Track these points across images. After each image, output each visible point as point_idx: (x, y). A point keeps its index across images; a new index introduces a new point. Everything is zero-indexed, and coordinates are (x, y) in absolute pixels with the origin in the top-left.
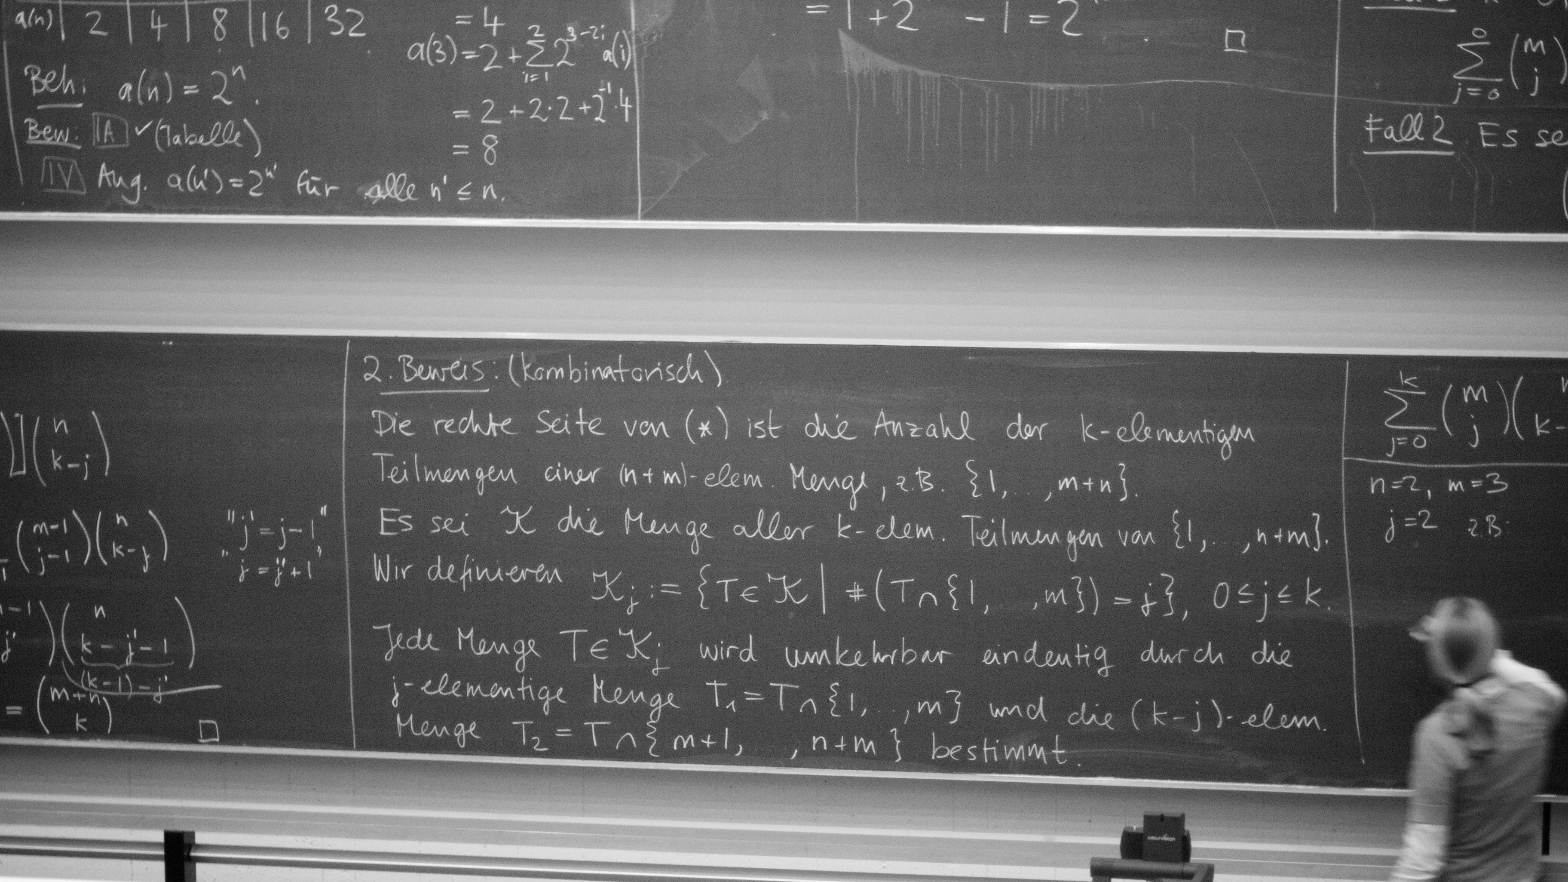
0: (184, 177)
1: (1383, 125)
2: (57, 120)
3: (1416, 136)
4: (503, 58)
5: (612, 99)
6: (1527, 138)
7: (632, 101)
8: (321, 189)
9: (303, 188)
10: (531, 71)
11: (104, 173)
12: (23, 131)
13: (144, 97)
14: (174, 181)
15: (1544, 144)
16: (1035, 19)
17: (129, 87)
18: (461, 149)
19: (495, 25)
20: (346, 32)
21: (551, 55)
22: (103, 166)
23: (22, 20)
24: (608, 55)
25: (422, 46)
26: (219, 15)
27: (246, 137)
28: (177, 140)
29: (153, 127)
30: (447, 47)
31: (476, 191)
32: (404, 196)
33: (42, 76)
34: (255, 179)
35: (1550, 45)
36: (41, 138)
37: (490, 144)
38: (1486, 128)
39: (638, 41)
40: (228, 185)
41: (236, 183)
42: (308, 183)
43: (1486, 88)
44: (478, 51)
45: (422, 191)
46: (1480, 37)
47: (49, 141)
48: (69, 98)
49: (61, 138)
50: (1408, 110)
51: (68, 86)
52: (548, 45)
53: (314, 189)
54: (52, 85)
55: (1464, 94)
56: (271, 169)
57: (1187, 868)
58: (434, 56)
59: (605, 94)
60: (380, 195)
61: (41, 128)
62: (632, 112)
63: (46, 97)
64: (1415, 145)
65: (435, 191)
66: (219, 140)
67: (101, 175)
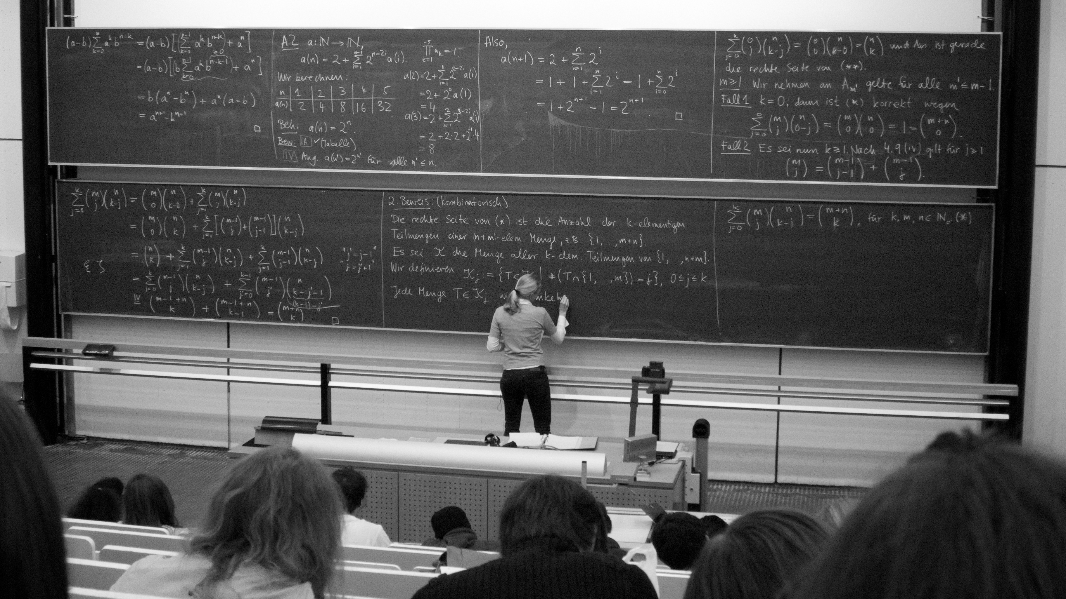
0: (330, 157)
1: (728, 144)
2: (289, 138)
3: (738, 148)
4: (437, 119)
5: (473, 133)
6: (775, 148)
7: (479, 134)
8: (376, 162)
9: (370, 161)
10: (445, 123)
11: (304, 155)
12: (277, 141)
13: (317, 131)
14: (327, 158)
15: (780, 151)
16: (613, 108)
17: (312, 127)
18: (422, 149)
19: (434, 108)
20: (385, 110)
21: (452, 118)
22: (303, 153)
23: (278, 105)
24: (471, 119)
25: (410, 115)
26: (343, 104)
27: (351, 144)
28: (328, 145)
29: (320, 141)
30: (418, 115)
31: (427, 163)
32: (403, 164)
33: (284, 123)
34: (354, 158)
35: (782, 118)
36: (283, 144)
37: (432, 148)
38: (762, 146)
39: (481, 113)
40: (345, 159)
41: (348, 159)
42: (371, 159)
43: (761, 132)
44: (428, 117)
45: (409, 163)
46: (759, 116)
47: (286, 145)
48: (293, 130)
49: (290, 144)
50: (735, 140)
51: (292, 127)
52: (451, 115)
53: (373, 162)
54: (287, 126)
55: (754, 135)
56: (359, 155)
57: (664, 380)
58: (414, 118)
59: (470, 131)
60: (395, 164)
61: (283, 141)
62: (479, 137)
63: (286, 130)
64: (738, 151)
65: (413, 162)
66: (342, 145)
67: (303, 156)
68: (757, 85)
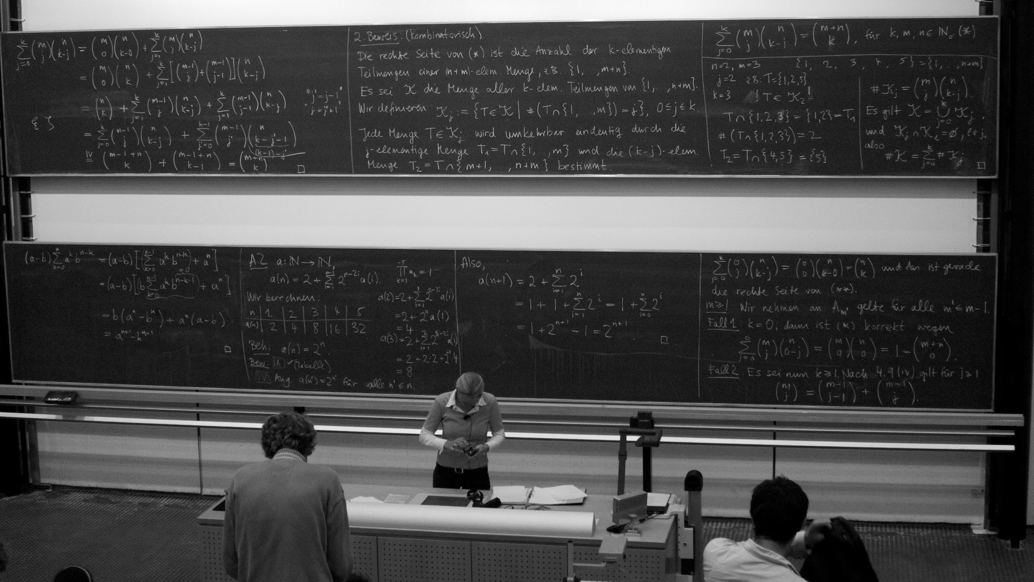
0: (304, 379)
1: (716, 368)
2: (261, 359)
3: (726, 372)
4: (413, 341)
5: (451, 356)
6: (764, 373)
7: (458, 357)
8: (352, 384)
9: (346, 383)
10: (423, 346)
11: (277, 377)
12: (249, 362)
13: (290, 352)
14: (301, 380)
15: (769, 375)
16: (596, 332)
17: (285, 348)
18: (399, 372)
19: (410, 330)
20: (359, 332)
21: (430, 340)
22: (277, 375)
23: (248, 325)
24: (449, 341)
25: (385, 337)
26: (316, 325)
27: (325, 366)
28: (302, 367)
29: (293, 363)
30: (394, 338)
31: (405, 385)
32: (380, 386)
33: (255, 344)
34: (329, 380)
35: (771, 343)
36: (255, 365)
37: (410, 370)
38: (750, 370)
39: (460, 336)
40: (319, 381)
41: (322, 381)
43: (749, 356)
44: (405, 339)
45: (386, 385)
46: (747, 339)
47: (258, 366)
48: (265, 351)
49: (262, 365)
50: (723, 363)
51: (264, 348)
52: (429, 337)
53: (349, 384)
54: (258, 347)
55: (742, 358)
56: (334, 377)
57: (653, 431)
58: (390, 340)
59: (449, 354)
60: (372, 386)
61: (255, 361)
62: (458, 360)
63: (256, 351)
64: (726, 375)
65: (391, 385)
66: (316, 367)
68: (745, 308)
